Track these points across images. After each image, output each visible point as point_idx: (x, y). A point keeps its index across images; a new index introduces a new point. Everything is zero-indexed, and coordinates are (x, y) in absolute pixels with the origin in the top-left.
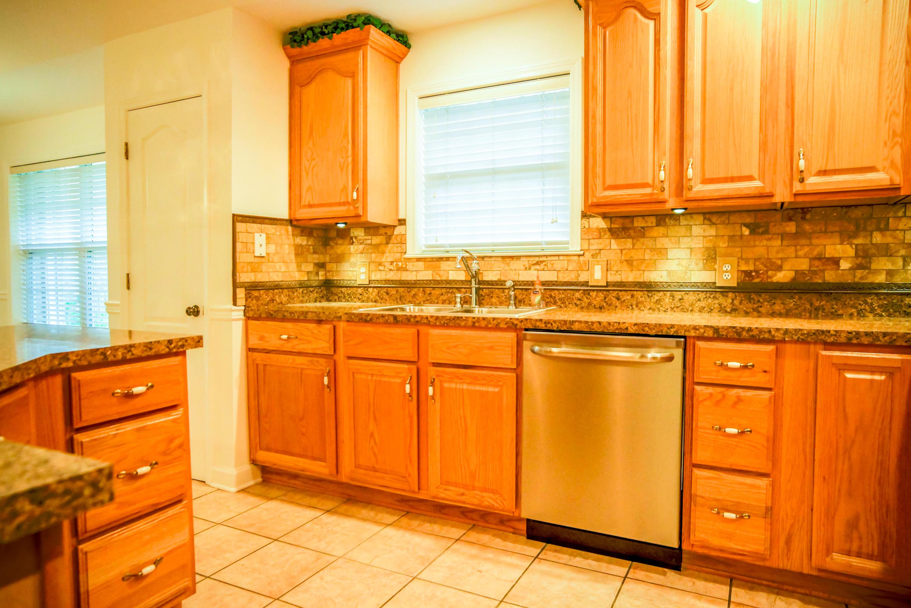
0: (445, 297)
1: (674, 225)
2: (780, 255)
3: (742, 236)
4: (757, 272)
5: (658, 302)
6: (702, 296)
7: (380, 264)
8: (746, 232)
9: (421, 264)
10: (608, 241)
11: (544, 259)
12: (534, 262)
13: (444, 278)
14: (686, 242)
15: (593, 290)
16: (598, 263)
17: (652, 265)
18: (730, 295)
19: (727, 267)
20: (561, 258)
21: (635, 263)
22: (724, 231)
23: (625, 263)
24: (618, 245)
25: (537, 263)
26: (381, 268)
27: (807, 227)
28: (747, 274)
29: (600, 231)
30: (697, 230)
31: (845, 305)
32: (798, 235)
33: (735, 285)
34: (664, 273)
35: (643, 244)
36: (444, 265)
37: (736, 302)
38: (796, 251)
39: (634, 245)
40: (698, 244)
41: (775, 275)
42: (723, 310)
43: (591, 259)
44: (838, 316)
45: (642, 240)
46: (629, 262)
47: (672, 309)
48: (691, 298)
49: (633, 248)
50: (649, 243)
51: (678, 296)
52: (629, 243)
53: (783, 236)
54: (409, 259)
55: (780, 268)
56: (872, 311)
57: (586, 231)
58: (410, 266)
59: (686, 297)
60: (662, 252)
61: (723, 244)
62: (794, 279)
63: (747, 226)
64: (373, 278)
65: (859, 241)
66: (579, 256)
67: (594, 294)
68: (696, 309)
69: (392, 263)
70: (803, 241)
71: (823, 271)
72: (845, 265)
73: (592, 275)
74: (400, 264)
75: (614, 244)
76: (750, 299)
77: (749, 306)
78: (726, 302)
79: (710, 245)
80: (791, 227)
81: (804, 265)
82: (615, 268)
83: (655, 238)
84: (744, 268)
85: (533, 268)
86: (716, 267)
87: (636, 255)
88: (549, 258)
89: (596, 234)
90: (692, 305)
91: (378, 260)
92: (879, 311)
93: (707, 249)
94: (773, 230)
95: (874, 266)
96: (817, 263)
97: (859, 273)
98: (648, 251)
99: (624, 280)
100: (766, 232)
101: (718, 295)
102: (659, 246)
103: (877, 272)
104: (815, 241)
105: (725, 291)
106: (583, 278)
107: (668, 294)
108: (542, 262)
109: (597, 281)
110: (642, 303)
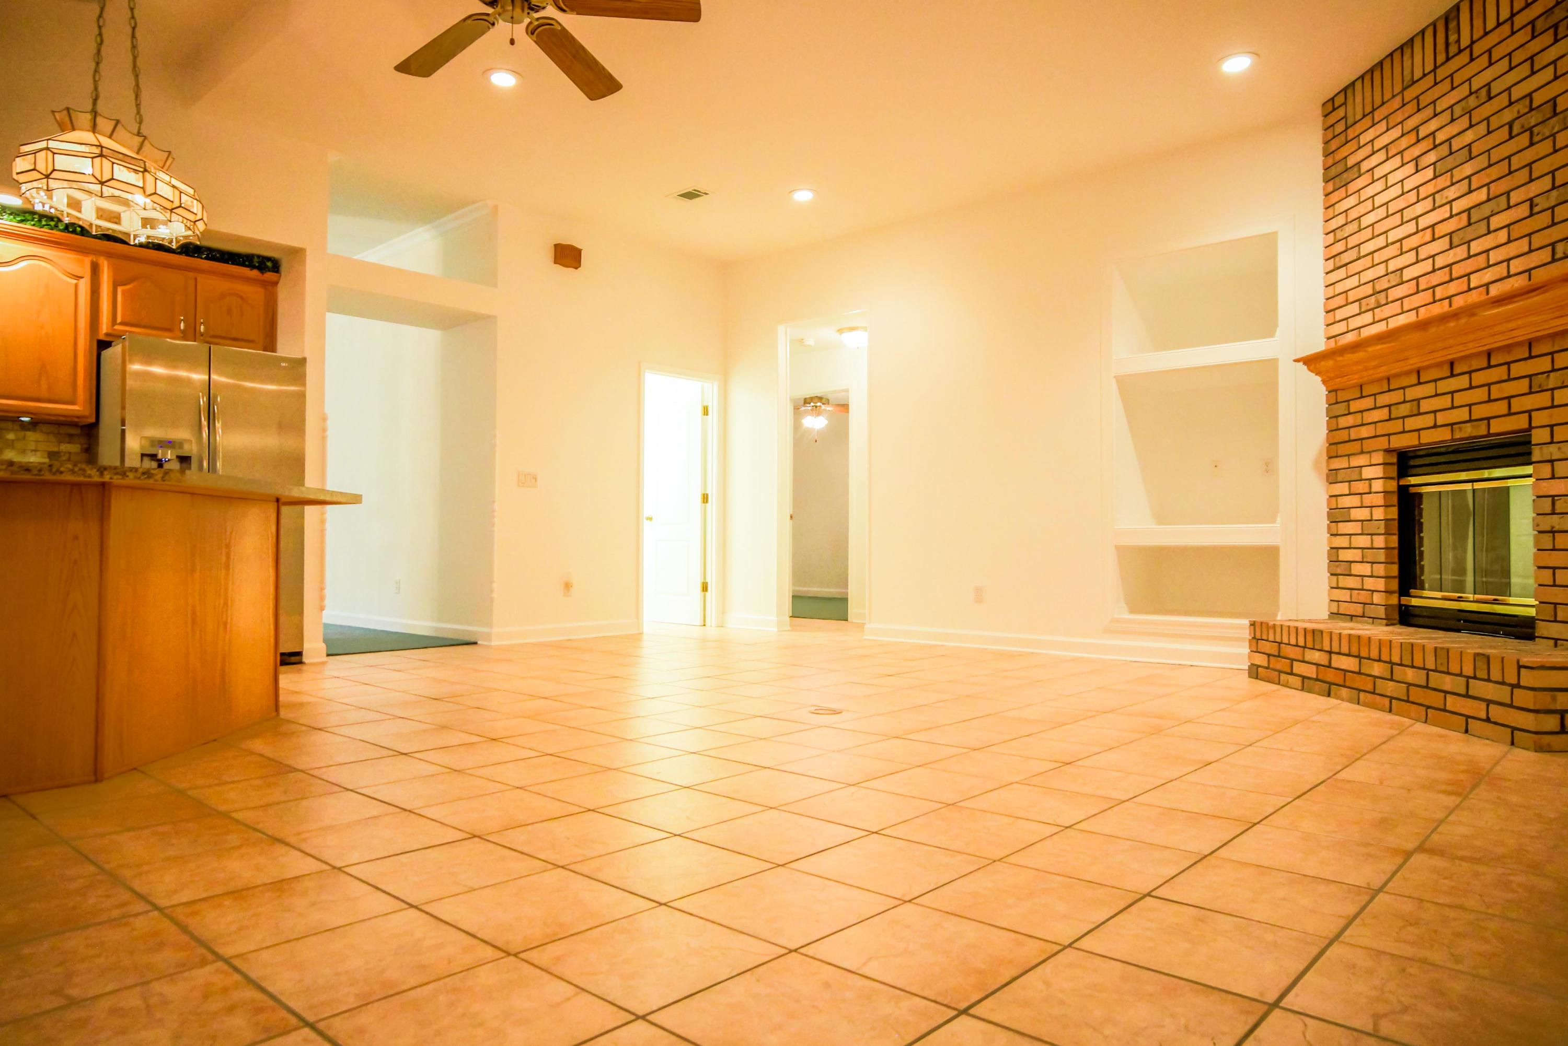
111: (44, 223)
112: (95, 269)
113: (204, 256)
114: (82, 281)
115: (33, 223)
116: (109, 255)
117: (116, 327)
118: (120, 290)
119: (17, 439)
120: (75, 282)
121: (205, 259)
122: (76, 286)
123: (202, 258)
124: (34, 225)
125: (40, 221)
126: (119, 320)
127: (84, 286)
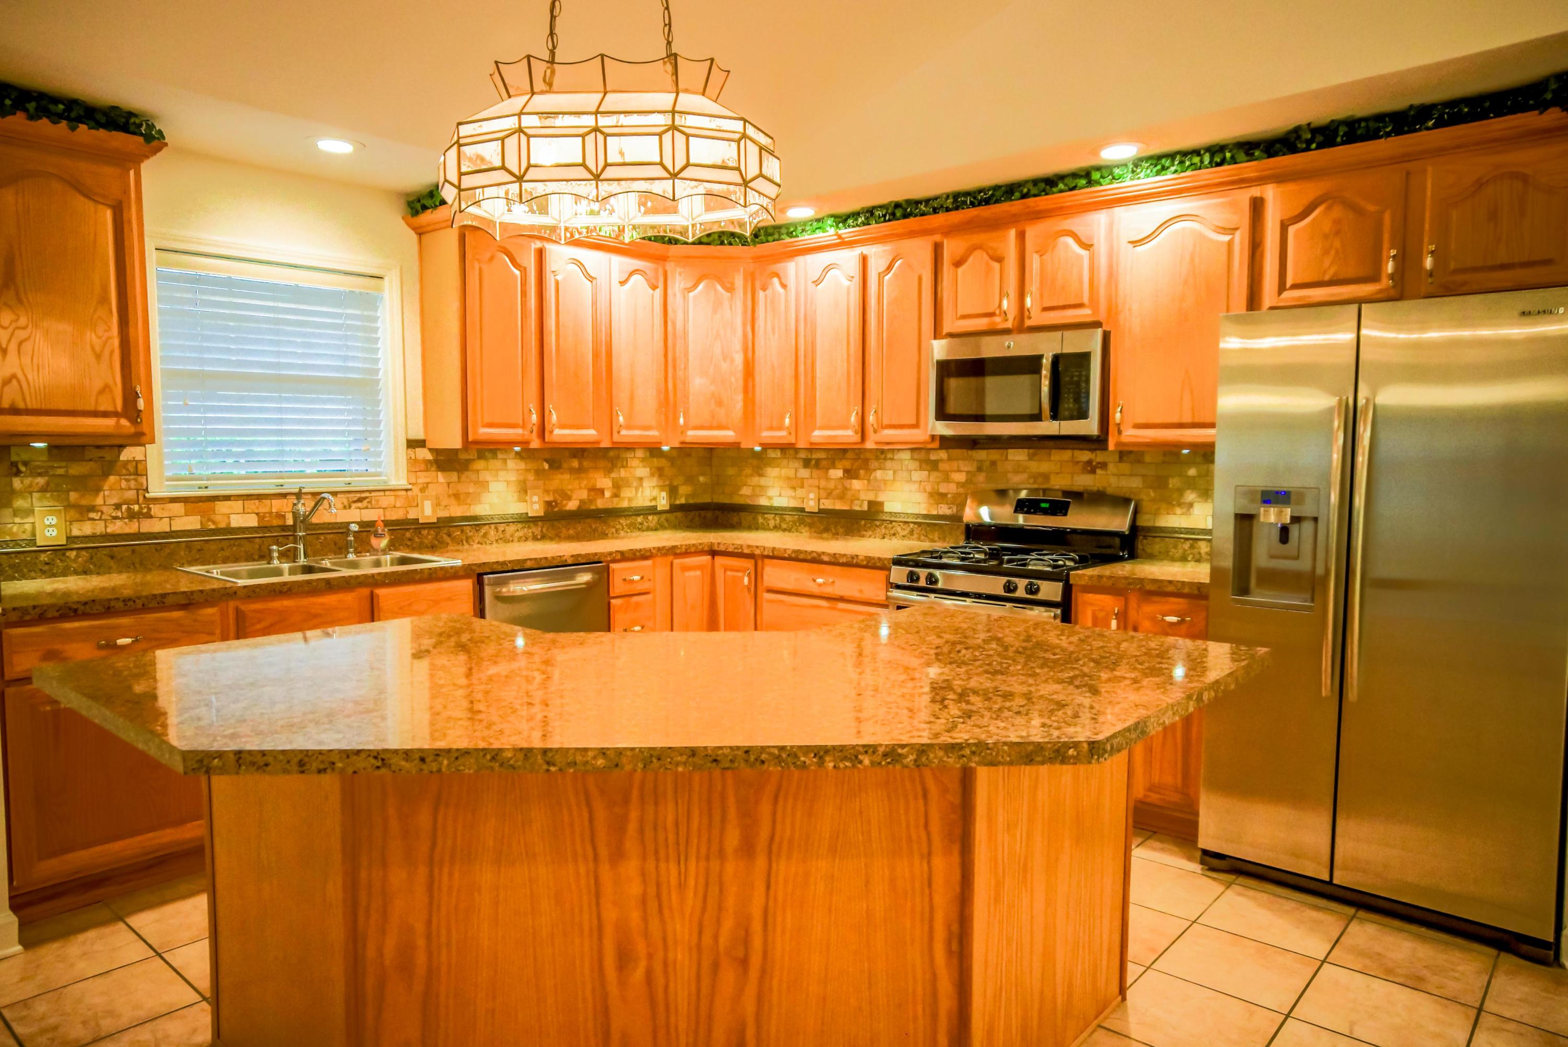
0: (227, 553)
1: (493, 458)
2: (570, 487)
3: (544, 470)
4: (555, 502)
5: (485, 535)
6: (520, 526)
7: (92, 509)
8: (546, 466)
9: (179, 508)
10: (434, 473)
11: (367, 494)
12: (355, 499)
13: (223, 525)
14: (502, 474)
15: (424, 528)
16: (427, 498)
17: (476, 498)
18: (540, 523)
19: (535, 499)
20: (387, 493)
21: (462, 497)
22: (532, 465)
23: (453, 498)
24: (444, 477)
25: (360, 500)
26: (92, 515)
27: (586, 464)
28: (548, 504)
29: (427, 462)
30: (511, 464)
31: (609, 526)
32: (580, 470)
33: (542, 514)
34: (487, 507)
35: (467, 477)
36: (221, 507)
37: (544, 530)
38: (580, 483)
39: (459, 478)
40: (513, 477)
41: (567, 504)
42: (535, 538)
43: (419, 494)
44: (604, 536)
45: (466, 473)
46: (457, 496)
47: (497, 541)
48: (511, 528)
49: (459, 482)
50: (473, 476)
51: (501, 527)
52: (454, 476)
53: (572, 471)
54: (156, 500)
55: (569, 498)
56: (623, 529)
57: (413, 463)
58: (155, 509)
59: (507, 528)
60: (484, 485)
61: (531, 477)
62: (579, 507)
63: (547, 461)
64: (76, 532)
65: (613, 475)
66: (407, 490)
67: (425, 532)
68: (516, 539)
69: (118, 507)
70: (583, 475)
71: (595, 500)
72: (607, 494)
73: (423, 511)
74: (136, 508)
75: (441, 477)
76: (553, 526)
77: (551, 533)
78: (537, 530)
79: (522, 478)
80: (575, 463)
81: (584, 495)
82: (443, 503)
83: (478, 471)
84: (547, 499)
85: (354, 505)
86: (528, 498)
87: (464, 488)
88: (373, 494)
89: (423, 466)
90: (512, 536)
91: (84, 502)
92: (626, 529)
93: (520, 481)
94: (565, 465)
95: (622, 495)
96: (592, 493)
97: (615, 500)
98: (472, 484)
99: (453, 515)
100: (559, 467)
101: (531, 525)
102: (481, 479)
103: (623, 499)
104: (591, 475)
105: (534, 520)
106: (412, 516)
107: (493, 526)
108: (365, 498)
109: (428, 517)
110: (471, 537)
111: (1188, 163)
112: (1257, 206)
113: (1430, 123)
114: (1238, 234)
115: (1173, 169)
116: (1279, 178)
117: (1286, 294)
118: (1292, 230)
119: (1199, 476)
120: (1227, 238)
121: (1435, 126)
122: (1230, 244)
123: (1428, 129)
124: (1176, 171)
125: (1182, 162)
126: (1289, 283)
127: (1240, 239)
